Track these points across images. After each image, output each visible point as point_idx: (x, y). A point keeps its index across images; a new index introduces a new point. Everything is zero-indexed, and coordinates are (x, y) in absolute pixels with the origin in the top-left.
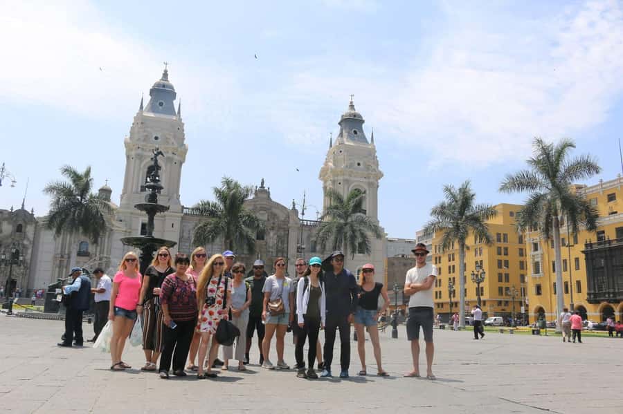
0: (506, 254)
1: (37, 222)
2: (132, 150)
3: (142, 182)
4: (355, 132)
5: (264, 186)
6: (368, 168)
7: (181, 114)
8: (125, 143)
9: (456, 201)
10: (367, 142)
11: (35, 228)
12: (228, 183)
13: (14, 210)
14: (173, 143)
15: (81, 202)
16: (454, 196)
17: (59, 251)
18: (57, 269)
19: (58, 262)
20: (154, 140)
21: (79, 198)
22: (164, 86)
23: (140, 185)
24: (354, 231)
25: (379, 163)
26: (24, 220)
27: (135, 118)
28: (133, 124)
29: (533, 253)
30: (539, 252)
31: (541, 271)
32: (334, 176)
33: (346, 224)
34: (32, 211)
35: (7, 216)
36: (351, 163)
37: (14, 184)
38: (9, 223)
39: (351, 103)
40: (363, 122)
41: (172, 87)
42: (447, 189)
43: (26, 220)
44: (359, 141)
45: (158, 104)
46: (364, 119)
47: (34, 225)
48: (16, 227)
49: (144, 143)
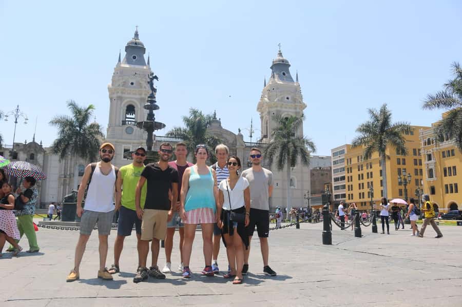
0: (404, 164)
1: (45, 151)
2: (114, 93)
3: (123, 117)
4: (284, 74)
5: (216, 117)
6: (295, 100)
7: (150, 65)
8: (108, 88)
9: (378, 120)
10: (292, 81)
11: (44, 156)
12: (195, 113)
13: (28, 143)
14: (145, 87)
15: (80, 132)
16: (376, 117)
17: (63, 173)
18: (62, 187)
19: (62, 181)
20: (130, 84)
21: (78, 128)
22: (136, 43)
23: (121, 120)
24: (295, 147)
25: (303, 97)
26: (35, 150)
27: (115, 69)
28: (114, 74)
29: (427, 162)
30: (432, 161)
31: (434, 176)
32: (269, 108)
33: (288, 142)
34: (41, 143)
35: (22, 147)
36: (282, 98)
37: (27, 121)
38: (24, 153)
39: (280, 51)
40: (289, 66)
41: (141, 44)
42: (371, 112)
43: (37, 150)
44: (287, 80)
45: (132, 57)
46: (290, 63)
47: (43, 153)
48: (29, 156)
49: (123, 88)
